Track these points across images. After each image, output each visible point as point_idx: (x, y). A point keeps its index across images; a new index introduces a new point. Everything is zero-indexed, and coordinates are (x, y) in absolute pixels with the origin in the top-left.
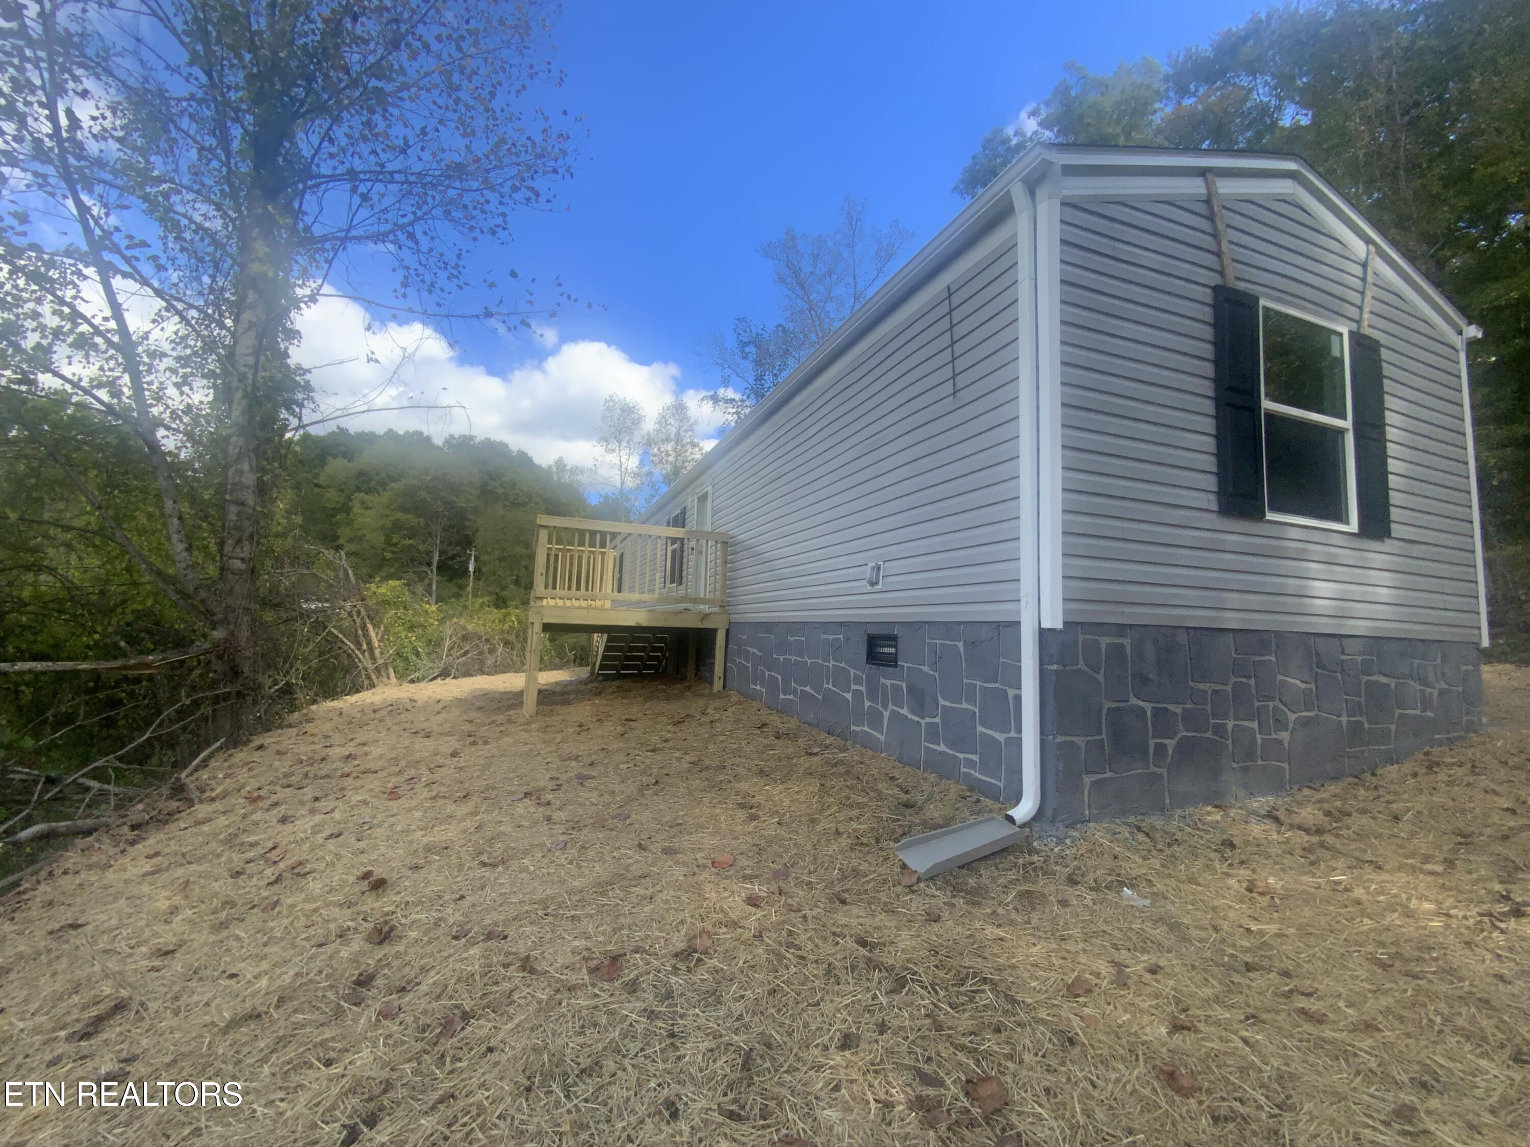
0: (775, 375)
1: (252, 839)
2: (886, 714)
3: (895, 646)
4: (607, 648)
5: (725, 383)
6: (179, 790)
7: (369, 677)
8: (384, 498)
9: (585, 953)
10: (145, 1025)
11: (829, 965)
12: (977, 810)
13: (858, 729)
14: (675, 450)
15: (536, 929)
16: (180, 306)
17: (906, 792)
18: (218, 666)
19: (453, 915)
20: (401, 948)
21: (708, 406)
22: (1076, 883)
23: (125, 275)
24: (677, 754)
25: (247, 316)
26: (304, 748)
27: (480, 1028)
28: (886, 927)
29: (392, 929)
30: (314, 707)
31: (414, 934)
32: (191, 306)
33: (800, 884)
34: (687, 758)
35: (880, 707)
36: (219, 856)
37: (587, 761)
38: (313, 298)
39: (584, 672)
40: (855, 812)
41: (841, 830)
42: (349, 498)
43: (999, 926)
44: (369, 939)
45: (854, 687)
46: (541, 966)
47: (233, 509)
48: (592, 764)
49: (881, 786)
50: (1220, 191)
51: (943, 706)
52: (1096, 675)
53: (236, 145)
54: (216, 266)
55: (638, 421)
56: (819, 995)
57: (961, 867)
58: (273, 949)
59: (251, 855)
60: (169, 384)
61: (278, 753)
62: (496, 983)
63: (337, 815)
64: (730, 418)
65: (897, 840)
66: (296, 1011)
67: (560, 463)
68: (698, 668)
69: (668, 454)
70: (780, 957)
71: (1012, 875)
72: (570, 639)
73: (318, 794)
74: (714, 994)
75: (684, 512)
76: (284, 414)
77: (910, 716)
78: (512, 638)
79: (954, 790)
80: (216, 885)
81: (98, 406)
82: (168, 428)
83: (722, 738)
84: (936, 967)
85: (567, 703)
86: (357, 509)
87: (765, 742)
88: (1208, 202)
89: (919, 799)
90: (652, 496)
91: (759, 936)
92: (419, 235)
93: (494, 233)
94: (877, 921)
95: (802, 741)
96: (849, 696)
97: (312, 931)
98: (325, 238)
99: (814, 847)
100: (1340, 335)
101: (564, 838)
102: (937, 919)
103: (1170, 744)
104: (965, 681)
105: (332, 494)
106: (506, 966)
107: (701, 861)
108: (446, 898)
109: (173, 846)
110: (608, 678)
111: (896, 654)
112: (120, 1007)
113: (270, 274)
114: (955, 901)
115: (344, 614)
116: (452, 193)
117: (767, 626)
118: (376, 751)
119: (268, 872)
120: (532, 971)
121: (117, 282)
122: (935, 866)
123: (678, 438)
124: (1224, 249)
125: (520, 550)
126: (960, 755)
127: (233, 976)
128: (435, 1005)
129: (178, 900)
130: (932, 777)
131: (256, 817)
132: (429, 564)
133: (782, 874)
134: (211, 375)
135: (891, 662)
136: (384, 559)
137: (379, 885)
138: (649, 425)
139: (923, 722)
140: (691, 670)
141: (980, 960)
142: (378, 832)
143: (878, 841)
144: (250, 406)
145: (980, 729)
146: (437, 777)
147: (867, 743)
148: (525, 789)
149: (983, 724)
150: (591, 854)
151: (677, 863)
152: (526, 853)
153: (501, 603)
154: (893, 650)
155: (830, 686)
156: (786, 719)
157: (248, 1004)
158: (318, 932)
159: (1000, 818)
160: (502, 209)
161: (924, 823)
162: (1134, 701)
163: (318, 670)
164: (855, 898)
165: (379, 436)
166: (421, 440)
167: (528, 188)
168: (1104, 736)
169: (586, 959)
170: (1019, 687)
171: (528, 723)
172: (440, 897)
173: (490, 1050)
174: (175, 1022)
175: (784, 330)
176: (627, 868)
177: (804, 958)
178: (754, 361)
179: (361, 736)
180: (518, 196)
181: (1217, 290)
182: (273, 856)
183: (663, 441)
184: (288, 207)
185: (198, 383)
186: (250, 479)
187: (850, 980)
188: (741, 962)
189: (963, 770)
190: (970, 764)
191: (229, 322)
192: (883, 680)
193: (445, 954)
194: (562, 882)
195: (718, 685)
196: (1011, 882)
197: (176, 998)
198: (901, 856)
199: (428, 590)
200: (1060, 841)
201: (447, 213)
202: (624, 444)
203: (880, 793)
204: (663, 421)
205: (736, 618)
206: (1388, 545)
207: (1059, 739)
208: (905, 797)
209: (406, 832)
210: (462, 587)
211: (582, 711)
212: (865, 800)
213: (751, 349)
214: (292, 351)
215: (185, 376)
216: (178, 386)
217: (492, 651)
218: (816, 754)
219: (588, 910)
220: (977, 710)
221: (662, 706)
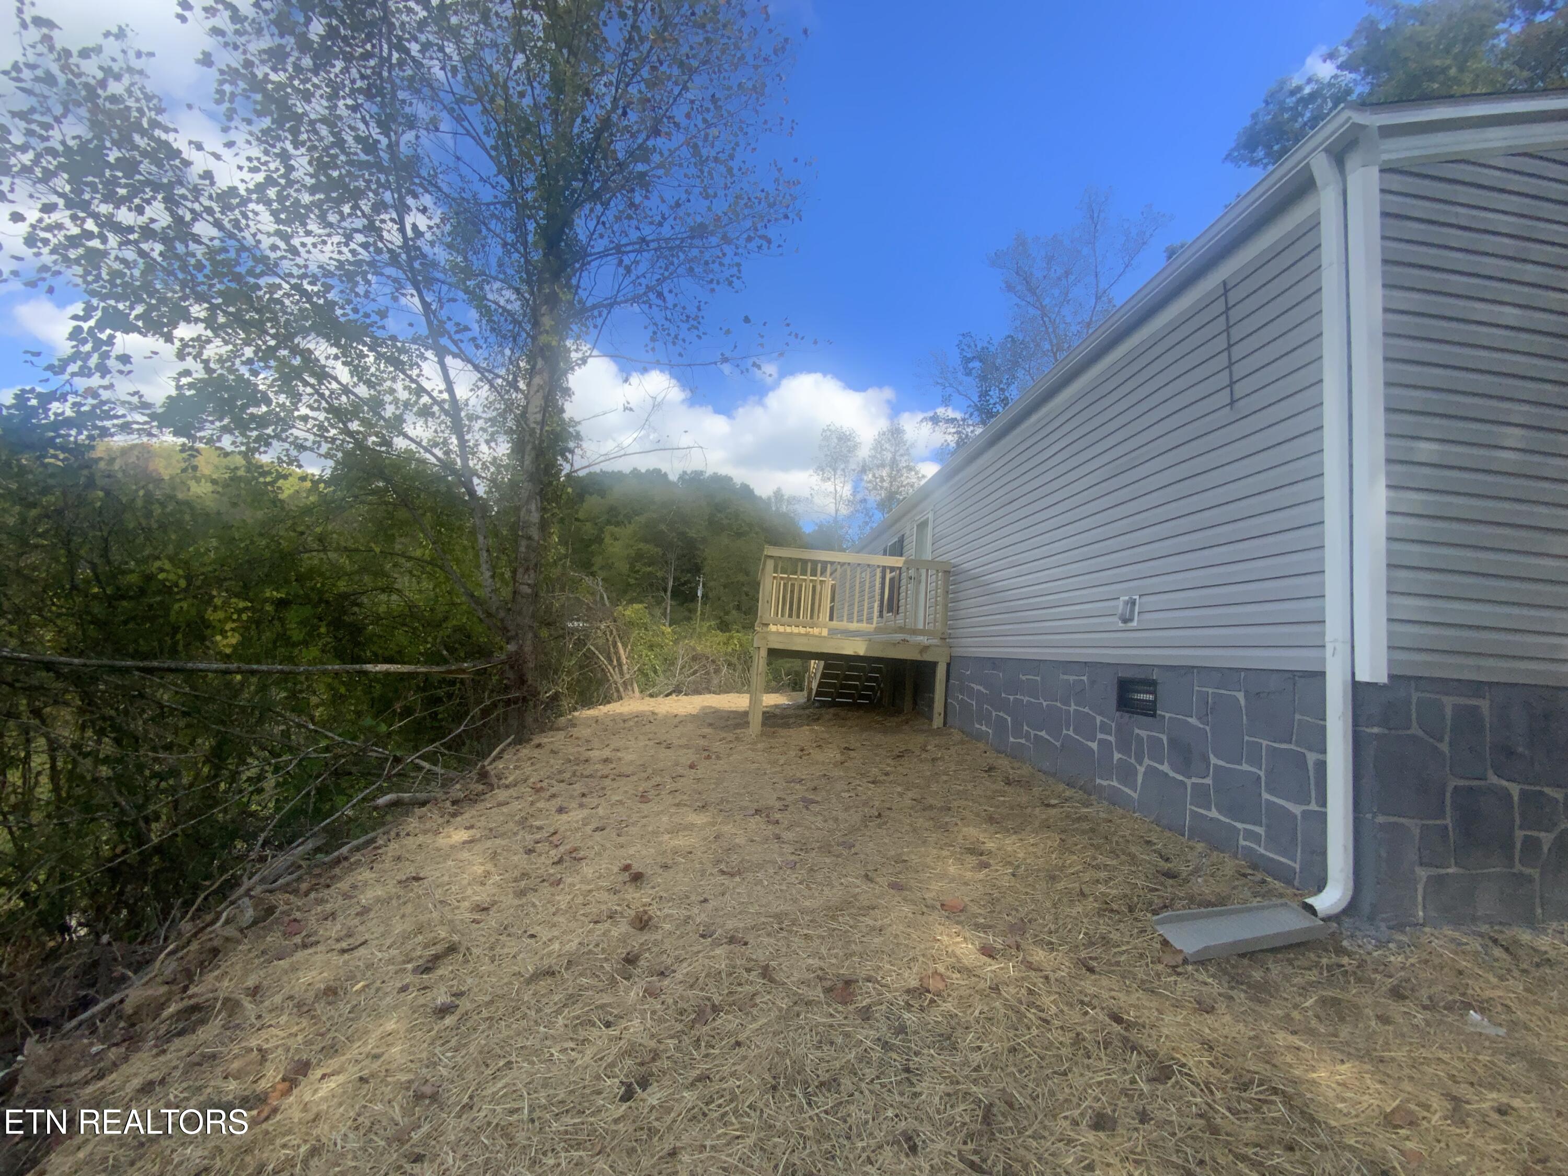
0: (1002, 390)
1: (538, 823)
2: (1141, 770)
3: (1154, 693)
4: (824, 675)
5: (946, 402)
6: (483, 776)
7: (618, 691)
8: (630, 529)
9: (820, 972)
10: (470, 967)
11: (1078, 1034)
12: (1262, 891)
13: (1105, 783)
14: (890, 476)
15: (772, 941)
16: (490, 376)
17: (1167, 860)
18: (510, 674)
19: (701, 916)
20: (659, 937)
21: (927, 427)
22: (1404, 998)
23: (455, 356)
24: (899, 789)
25: (537, 380)
26: (571, 750)
27: (727, 1021)
28: (1145, 1008)
29: (650, 918)
30: (576, 714)
31: (667, 927)
32: (498, 376)
33: (1039, 942)
34: (910, 794)
35: (1133, 761)
36: (515, 834)
37: (810, 785)
38: (584, 361)
39: (801, 697)
40: (1103, 875)
41: (1086, 890)
42: (601, 530)
43: (1294, 1033)
44: (632, 924)
45: (1100, 736)
46: (780, 977)
47: (524, 543)
48: (815, 789)
49: (1133, 849)
51: (1215, 766)
52: (1439, 745)
53: (531, 238)
54: (515, 340)
55: (856, 446)
56: (1067, 1065)
57: (1243, 956)
58: (560, 919)
59: (538, 836)
60: (482, 441)
61: (552, 752)
62: (740, 984)
63: (600, 811)
64: (950, 438)
65: (1155, 912)
66: (581, 975)
67: (778, 494)
68: (915, 703)
69: (882, 480)
70: (1021, 1016)
71: (1312, 976)
72: (786, 664)
73: (585, 791)
74: (949, 1038)
75: (901, 540)
76: (560, 460)
77: (1172, 774)
78: (734, 660)
79: (1230, 866)
80: (516, 858)
81: (433, 460)
82: (479, 477)
83: (945, 778)
84: (1211, 1063)
85: (787, 726)
86: (608, 540)
87: (994, 787)
89: (1184, 870)
90: (867, 523)
91: (995, 989)
92: (666, 294)
93: (730, 284)
94: (1133, 999)
95: (1036, 791)
96: (1094, 746)
97: (587, 910)
98: (594, 307)
99: (1054, 905)
101: (793, 858)
102: (1210, 1010)
103: (1547, 838)
104: (1246, 738)
105: (588, 526)
106: (749, 970)
107: (929, 902)
108: (693, 898)
109: (483, 822)
110: (823, 704)
111: (1154, 702)
112: (452, 949)
113: (554, 343)
114: (1233, 993)
115: (600, 633)
116: (695, 252)
117: (995, 663)
118: (628, 757)
119: (553, 852)
120: (772, 980)
121: (449, 360)
122: (1206, 948)
123: (894, 463)
125: (741, 578)
126: (1239, 825)
127: (532, 936)
128: (690, 993)
129: (489, 867)
130: (1200, 847)
131: (540, 805)
132: (665, 591)
133: (1019, 928)
134: (510, 432)
135: (1149, 710)
136: (629, 585)
137: (637, 878)
138: (864, 453)
139: (1189, 782)
140: (908, 704)
141: (1268, 1067)
142: (633, 830)
143: (1131, 910)
144: (537, 456)
145: (1265, 796)
146: (679, 785)
147: (1114, 799)
148: (755, 806)
149: (1270, 791)
150: (819, 877)
151: (905, 899)
152: (760, 866)
153: (724, 626)
154: (1151, 697)
155: (1071, 733)
156: (1016, 765)
157: (546, 962)
158: (593, 909)
159: (1295, 905)
160: (737, 259)
161: (1191, 899)
162: (1494, 780)
163: (579, 681)
164: (1106, 968)
165: (626, 475)
166: (657, 475)
167: (760, 237)
168: (1448, 821)
169: (820, 979)
170: (1324, 751)
171: (755, 743)
172: (688, 897)
173: (738, 1044)
174: (492, 968)
175: (1013, 341)
176: (855, 896)
177: (1046, 1021)
178: (979, 376)
179: (616, 742)
180: (752, 245)
182: (555, 839)
183: (878, 467)
184: (568, 285)
185: (502, 438)
186: (535, 517)
187: (1103, 1056)
188: (977, 1013)
189: (1242, 842)
190: (1250, 835)
191: (522, 385)
192: (1137, 731)
193: (695, 949)
194: (795, 901)
195: (938, 722)
196: (1311, 984)
197: (492, 948)
198: (1161, 930)
199: (664, 614)
200: (1381, 945)
201: (691, 270)
202: (839, 472)
203: (1133, 857)
204: (878, 446)
205: (958, 652)
207: (1381, 819)
208: (1167, 865)
209: (655, 833)
210: (692, 611)
211: (803, 735)
212: (1114, 862)
213: (976, 364)
214: (567, 406)
215: (492, 434)
216: (487, 442)
217: (717, 671)
218: (1054, 806)
219: (820, 931)
220: (1262, 774)
221: (879, 738)
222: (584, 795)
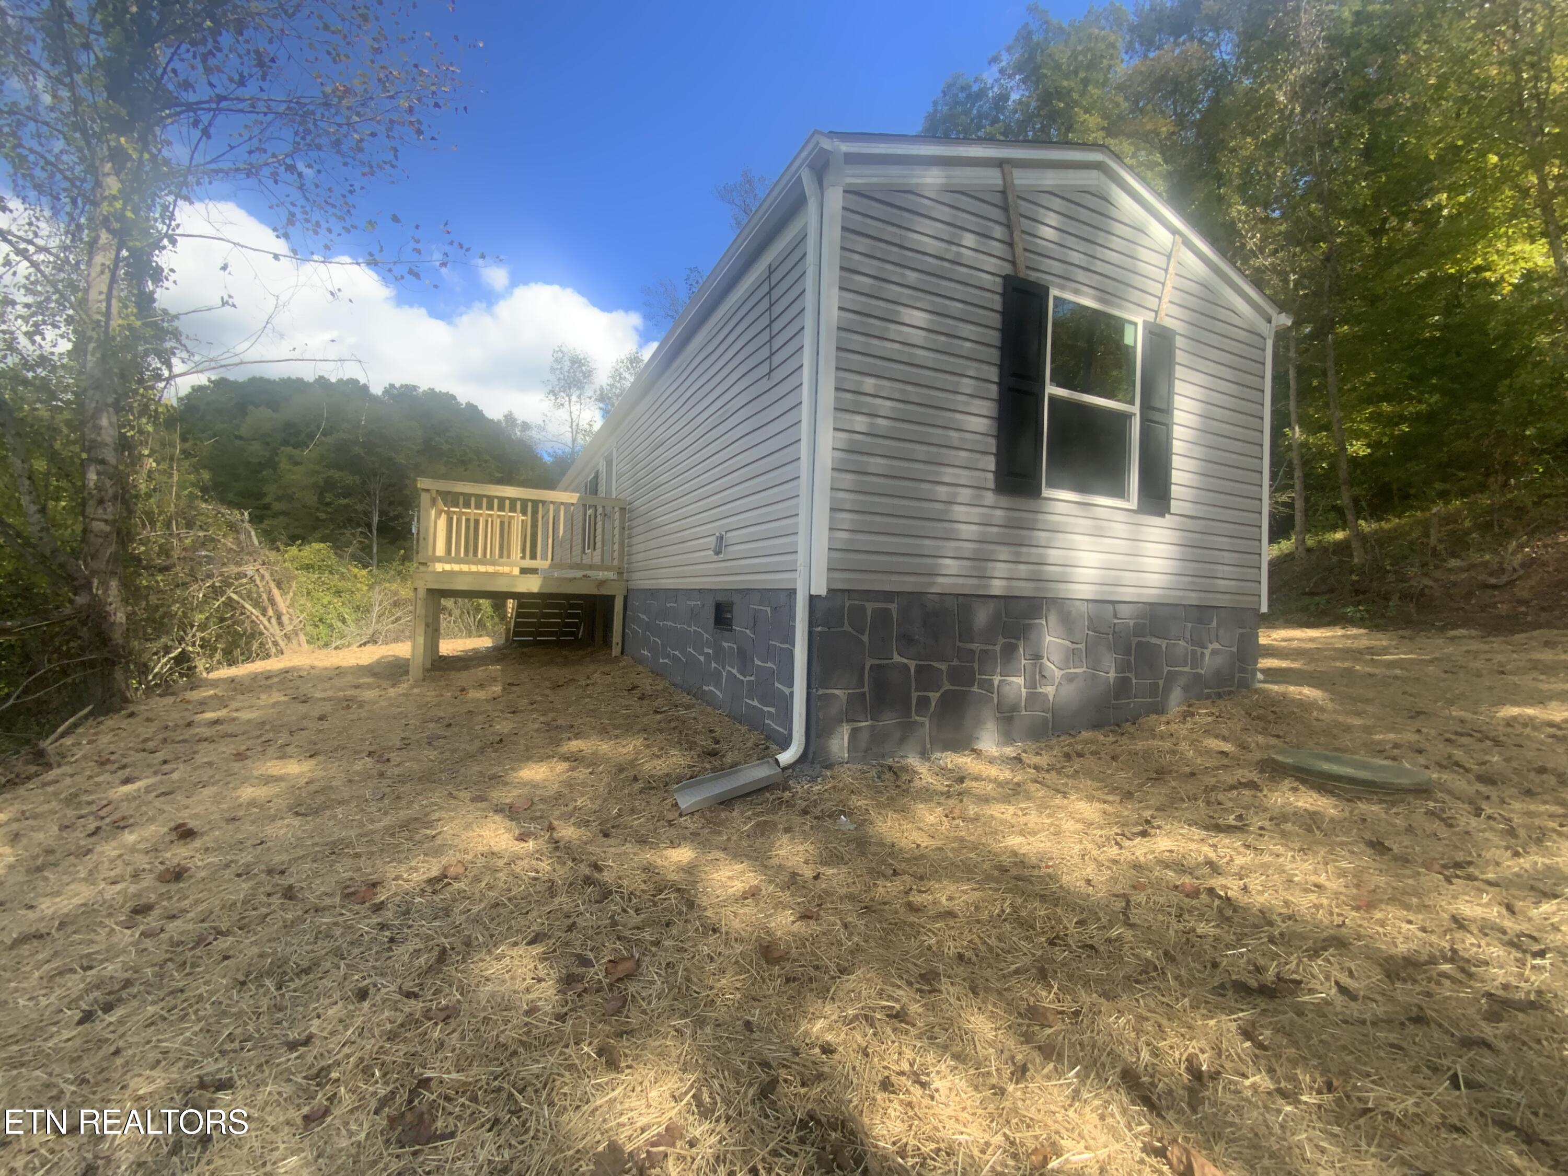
1: (90, 798)
2: (724, 674)
3: (732, 612)
6: (39, 755)
8: (314, 452)
9: (348, 883)
13: (707, 688)
17: (717, 743)
19: (249, 856)
20: (186, 885)
24: (536, 715)
25: (100, 258)
26: (174, 715)
27: (225, 942)
29: (186, 870)
31: (203, 874)
35: (721, 668)
40: (661, 761)
41: (639, 777)
42: (275, 452)
44: (158, 878)
45: (706, 650)
46: (304, 894)
47: (92, 469)
48: (450, 725)
49: (698, 738)
50: (1016, 182)
51: (757, 665)
52: (860, 636)
55: (588, 374)
57: (723, 803)
59: (83, 811)
61: (147, 719)
62: (255, 909)
63: (177, 776)
66: (74, 932)
67: (510, 418)
71: (759, 808)
73: (168, 757)
75: (597, 476)
76: (153, 362)
77: (737, 675)
79: (753, 739)
80: (43, 837)
86: (284, 465)
88: (1004, 192)
89: (725, 749)
95: (658, 702)
96: (702, 658)
99: (609, 792)
100: (1135, 324)
101: (386, 790)
103: (934, 696)
104: (771, 642)
105: (256, 446)
106: (270, 895)
107: (501, 807)
108: (247, 843)
110: (519, 644)
111: (732, 619)
114: (701, 831)
117: (653, 593)
119: (92, 825)
120: (293, 898)
124: (1016, 239)
126: (764, 709)
128: (195, 927)
130: (742, 729)
131: (100, 778)
132: (368, 526)
135: (729, 626)
136: (318, 519)
137: (188, 835)
139: (744, 680)
141: (685, 875)
142: (209, 789)
143: (666, 784)
145: (776, 685)
147: (709, 700)
148: (373, 748)
149: (778, 680)
150: (402, 802)
151: (477, 808)
152: (342, 803)
154: (730, 616)
155: (691, 650)
157: (35, 927)
159: (771, 762)
161: (713, 768)
162: (897, 658)
163: (219, 637)
164: (620, 832)
165: (307, 384)
166: (356, 389)
168: (866, 689)
169: (346, 887)
172: (242, 843)
181: (1006, 278)
182: (103, 812)
186: (111, 436)
189: (766, 722)
190: (769, 715)
192: (723, 644)
193: (222, 888)
194: (361, 826)
195: (616, 651)
196: (755, 814)
198: (677, 795)
200: (814, 780)
202: (574, 398)
204: (616, 375)
205: (633, 585)
206: (1168, 520)
207: (820, 692)
208: (716, 747)
209: (237, 789)
218: (664, 712)
220: (776, 668)
222: (165, 762)
